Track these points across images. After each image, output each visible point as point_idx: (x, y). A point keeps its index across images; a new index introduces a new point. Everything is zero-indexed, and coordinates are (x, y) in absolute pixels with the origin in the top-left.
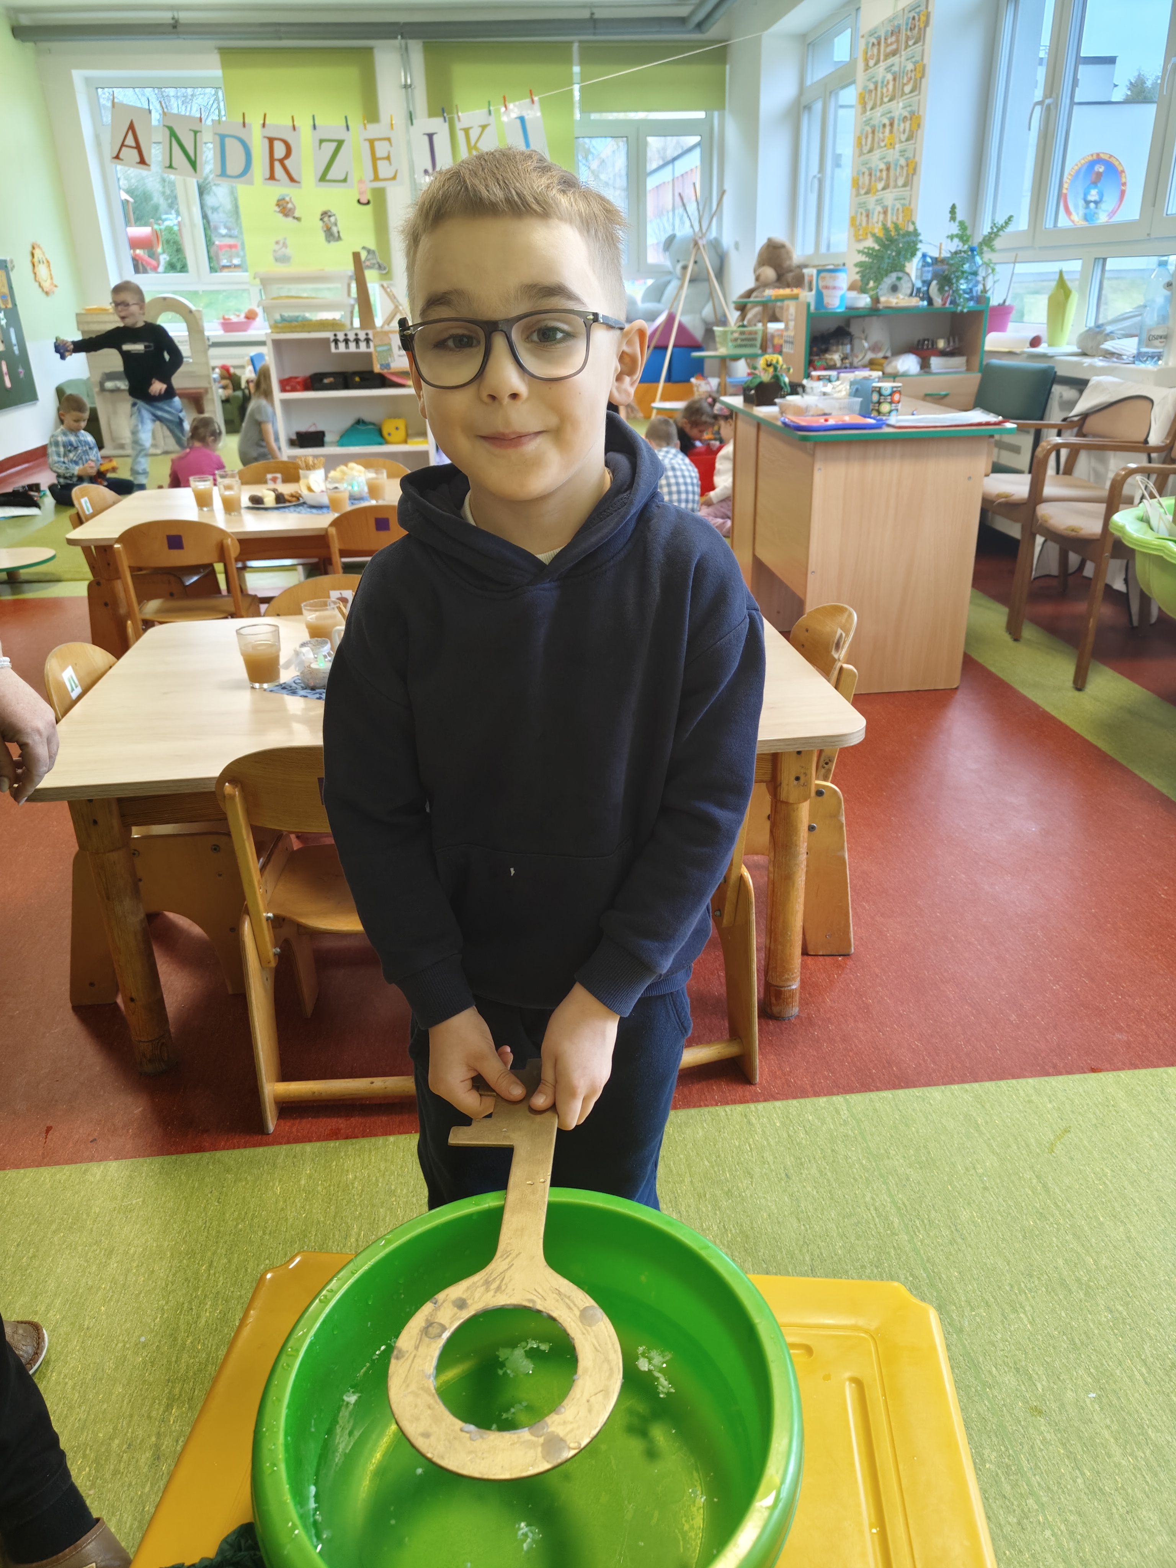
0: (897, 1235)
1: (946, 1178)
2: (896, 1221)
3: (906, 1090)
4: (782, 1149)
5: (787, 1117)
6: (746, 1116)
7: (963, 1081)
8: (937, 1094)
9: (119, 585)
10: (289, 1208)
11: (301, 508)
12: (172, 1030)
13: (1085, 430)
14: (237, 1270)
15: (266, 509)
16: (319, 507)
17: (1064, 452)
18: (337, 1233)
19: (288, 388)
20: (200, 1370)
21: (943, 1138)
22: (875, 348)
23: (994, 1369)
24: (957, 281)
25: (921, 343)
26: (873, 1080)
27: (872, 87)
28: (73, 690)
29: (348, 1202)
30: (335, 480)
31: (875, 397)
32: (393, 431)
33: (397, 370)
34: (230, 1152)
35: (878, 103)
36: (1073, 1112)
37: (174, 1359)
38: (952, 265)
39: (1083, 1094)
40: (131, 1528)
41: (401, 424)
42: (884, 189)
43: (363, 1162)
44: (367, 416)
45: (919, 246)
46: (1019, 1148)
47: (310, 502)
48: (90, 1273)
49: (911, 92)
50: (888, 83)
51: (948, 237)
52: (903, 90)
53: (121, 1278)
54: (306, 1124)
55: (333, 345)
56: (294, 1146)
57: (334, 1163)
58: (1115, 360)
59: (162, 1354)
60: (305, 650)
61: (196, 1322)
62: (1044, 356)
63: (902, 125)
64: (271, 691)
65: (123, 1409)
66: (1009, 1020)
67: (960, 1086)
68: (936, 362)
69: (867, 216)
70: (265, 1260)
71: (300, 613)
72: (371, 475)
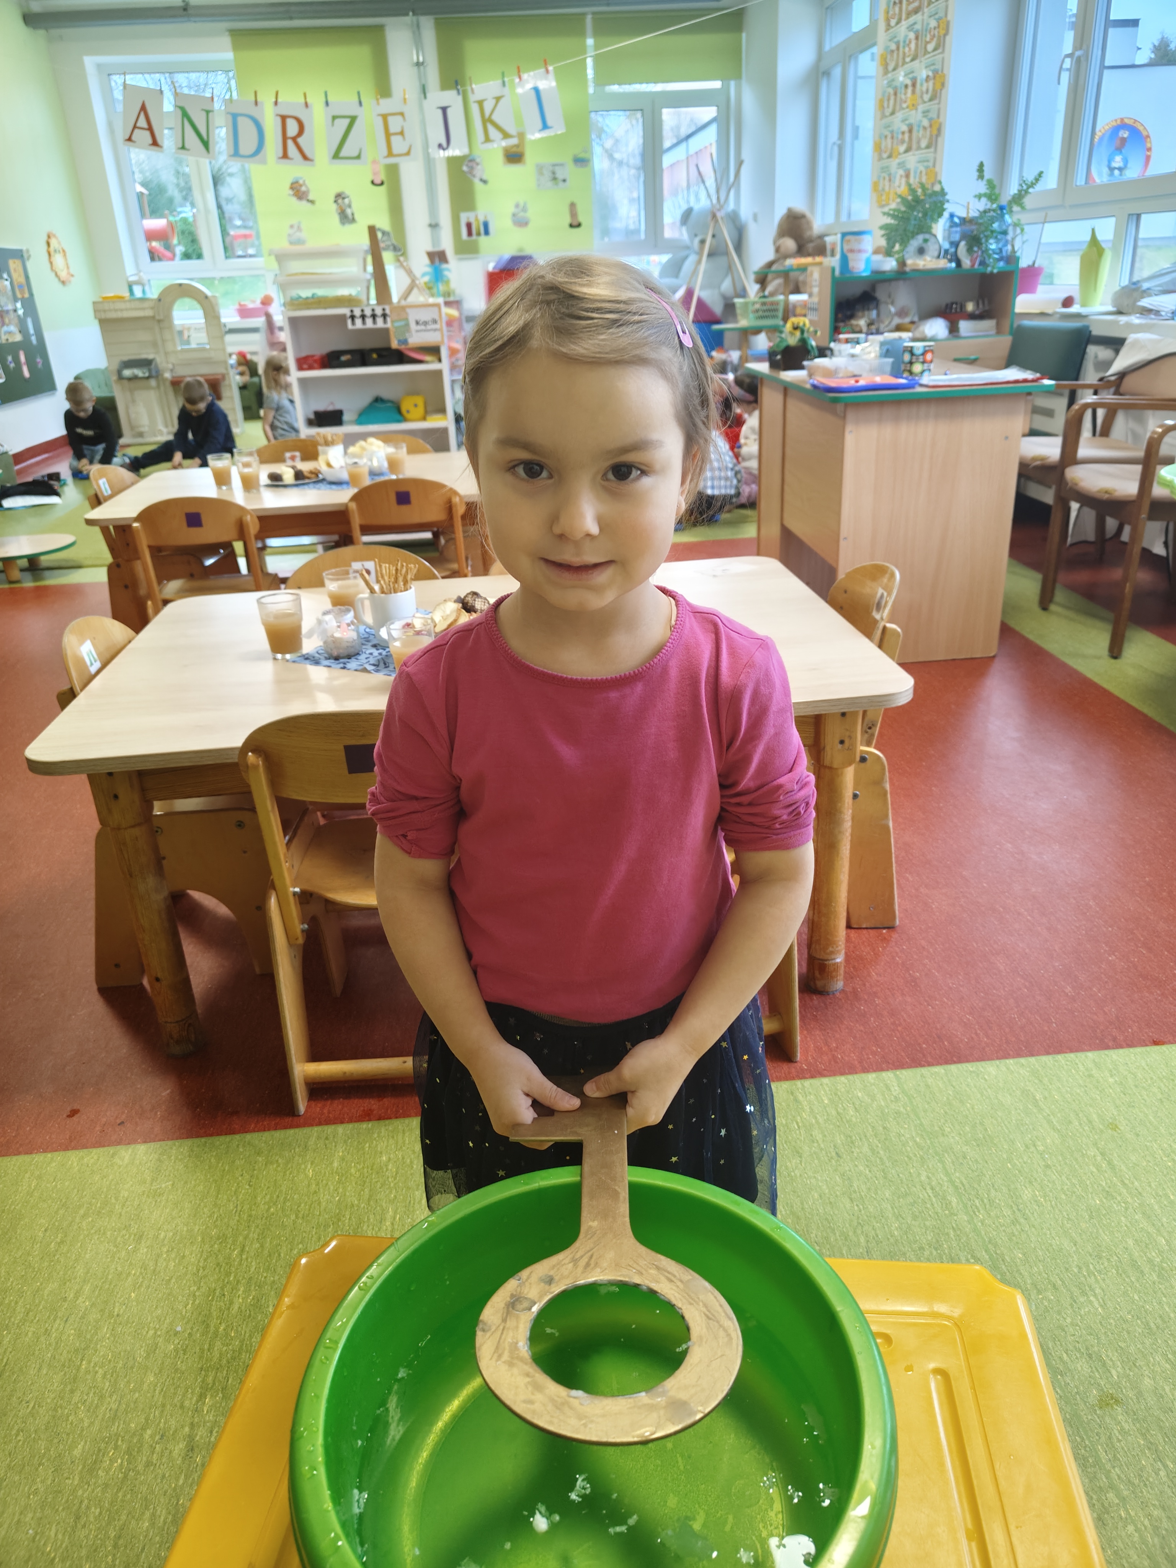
0: (956, 1215)
1: (1005, 1156)
2: (954, 1200)
3: (959, 1066)
4: (831, 1126)
5: (836, 1094)
6: (792, 1093)
7: (1018, 1055)
8: (992, 1069)
9: (138, 566)
10: (321, 1190)
11: (321, 484)
12: (199, 1011)
13: (1122, 390)
14: (270, 1255)
15: (285, 486)
16: (338, 483)
17: (1101, 413)
18: (372, 1216)
19: (305, 366)
20: (234, 1358)
21: (1000, 1114)
22: (902, 313)
23: (1065, 1355)
24: (987, 241)
25: (949, 306)
26: (924, 1056)
27: (893, 47)
28: (92, 664)
29: (382, 1185)
30: (354, 456)
31: (907, 357)
32: (412, 409)
33: (415, 346)
34: (260, 1134)
35: (900, 63)
36: (1136, 1086)
37: (206, 1347)
38: (981, 224)
39: (1147, 1068)
40: (165, 1522)
41: (420, 401)
42: (906, 151)
43: (397, 1143)
44: (385, 394)
45: (946, 206)
46: (1080, 1124)
47: (330, 478)
48: (119, 1259)
49: (935, 49)
50: (910, 42)
51: (975, 196)
52: (925, 48)
53: (151, 1264)
54: (337, 1106)
55: (349, 321)
56: (326, 1127)
57: (367, 1145)
58: (1153, 316)
59: (194, 1341)
60: (328, 618)
61: (229, 1309)
62: (1078, 316)
63: (925, 85)
64: (294, 662)
65: (155, 1399)
66: (1063, 991)
67: (1016, 1060)
68: (965, 326)
69: (890, 180)
70: (298, 1244)
71: (321, 584)
72: (391, 450)
